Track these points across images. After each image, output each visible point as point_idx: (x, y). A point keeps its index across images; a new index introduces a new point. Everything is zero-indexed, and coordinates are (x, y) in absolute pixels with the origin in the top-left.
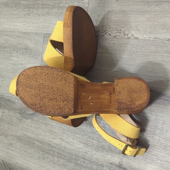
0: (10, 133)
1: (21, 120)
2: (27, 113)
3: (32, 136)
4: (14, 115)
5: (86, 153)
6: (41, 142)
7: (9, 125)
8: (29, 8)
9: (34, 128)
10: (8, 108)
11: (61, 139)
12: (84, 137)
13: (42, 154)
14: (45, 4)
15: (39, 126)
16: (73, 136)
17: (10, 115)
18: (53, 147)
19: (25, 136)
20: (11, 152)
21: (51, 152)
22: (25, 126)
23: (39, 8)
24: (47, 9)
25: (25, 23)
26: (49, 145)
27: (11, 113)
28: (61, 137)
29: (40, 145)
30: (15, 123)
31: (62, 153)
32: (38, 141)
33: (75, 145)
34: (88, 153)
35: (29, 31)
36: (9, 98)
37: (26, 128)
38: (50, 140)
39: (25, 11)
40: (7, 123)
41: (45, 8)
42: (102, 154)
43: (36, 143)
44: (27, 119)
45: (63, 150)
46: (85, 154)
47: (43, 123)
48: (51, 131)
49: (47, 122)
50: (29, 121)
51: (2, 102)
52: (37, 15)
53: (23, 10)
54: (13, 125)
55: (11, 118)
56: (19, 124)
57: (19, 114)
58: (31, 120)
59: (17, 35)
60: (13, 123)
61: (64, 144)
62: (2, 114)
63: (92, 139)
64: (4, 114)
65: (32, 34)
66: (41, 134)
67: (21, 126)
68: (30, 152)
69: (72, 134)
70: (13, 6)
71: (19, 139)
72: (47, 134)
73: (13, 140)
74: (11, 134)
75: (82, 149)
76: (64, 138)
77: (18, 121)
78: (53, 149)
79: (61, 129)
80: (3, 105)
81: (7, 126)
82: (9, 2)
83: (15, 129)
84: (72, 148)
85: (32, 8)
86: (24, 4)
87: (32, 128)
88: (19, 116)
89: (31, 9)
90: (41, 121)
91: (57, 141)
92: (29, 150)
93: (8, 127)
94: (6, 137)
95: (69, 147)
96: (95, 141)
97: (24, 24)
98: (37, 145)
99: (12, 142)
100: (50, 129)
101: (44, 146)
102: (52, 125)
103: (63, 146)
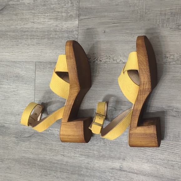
0: (6, 158)
1: (18, 143)
2: (24, 136)
3: (32, 156)
4: (9, 139)
5: (88, 163)
6: (42, 161)
7: (5, 150)
10: (2, 133)
11: (62, 155)
12: (85, 150)
13: (44, 172)
14: (34, 35)
15: (38, 147)
16: (74, 151)
17: (5, 140)
18: (54, 163)
19: (24, 158)
20: (9, 175)
21: (53, 168)
23: (27, 39)
24: (37, 40)
25: (14, 53)
26: (51, 162)
27: (6, 138)
28: (62, 153)
29: (41, 163)
30: (12, 147)
31: (64, 167)
32: (38, 160)
33: (76, 159)
34: (91, 163)
35: (19, 60)
36: (3, 124)
37: (23, 150)
38: (51, 157)
41: (34, 39)
42: (103, 162)
43: (37, 162)
44: (25, 142)
45: (65, 164)
46: (87, 165)
47: (42, 143)
48: (51, 149)
50: (27, 143)
52: (26, 45)
53: (11, 41)
55: (7, 143)
56: (16, 147)
57: (15, 138)
58: (29, 142)
59: (5, 64)
60: (9, 148)
61: (66, 159)
63: (93, 151)
65: (23, 63)
66: (41, 154)
67: (19, 149)
68: (31, 172)
69: (72, 149)
71: (18, 161)
72: (48, 153)
73: (11, 163)
74: (8, 158)
75: (84, 161)
76: (65, 154)
77: (14, 145)
78: (55, 165)
79: (61, 146)
81: (3, 151)
83: (11, 153)
84: (74, 162)
85: (20, 39)
86: (11, 35)
87: (31, 150)
88: (15, 140)
91: (59, 157)
92: (29, 170)
94: (2, 162)
95: (71, 161)
96: (95, 152)
97: (12, 53)
98: (38, 164)
99: (9, 166)
100: (50, 148)
101: (46, 164)
103: (65, 161)
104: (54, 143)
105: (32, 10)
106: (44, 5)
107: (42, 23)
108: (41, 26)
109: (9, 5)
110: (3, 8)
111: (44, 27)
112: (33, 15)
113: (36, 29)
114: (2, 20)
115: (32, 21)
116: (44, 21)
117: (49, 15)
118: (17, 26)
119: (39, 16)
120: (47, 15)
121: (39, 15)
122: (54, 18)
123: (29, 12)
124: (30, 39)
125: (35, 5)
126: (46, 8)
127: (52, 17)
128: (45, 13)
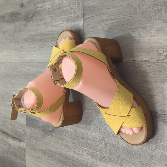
0: (37, 148)
1: (44, 136)
2: (48, 130)
3: (53, 149)
4: (39, 132)
5: (93, 163)
6: (60, 155)
7: (36, 141)
8: (42, 42)
9: (54, 142)
10: (34, 126)
11: (73, 151)
12: (90, 149)
14: (53, 38)
15: (57, 141)
16: (82, 149)
17: (36, 132)
18: (68, 159)
19: (48, 150)
20: (39, 163)
21: (67, 163)
22: (47, 141)
23: (48, 41)
25: (40, 55)
26: (66, 157)
27: (37, 130)
28: (74, 150)
29: (59, 157)
30: (40, 139)
31: (75, 164)
32: (57, 154)
33: (84, 157)
35: (44, 61)
36: (34, 118)
37: (48, 143)
38: (66, 152)
39: (39, 44)
40: (35, 139)
41: (53, 41)
43: (56, 155)
44: (48, 135)
45: (76, 161)
47: (60, 138)
48: (66, 145)
49: (62, 138)
50: (50, 137)
51: (30, 122)
52: (48, 47)
53: (38, 44)
54: (39, 141)
55: (37, 135)
56: (43, 139)
57: (42, 131)
58: (51, 136)
59: (36, 64)
60: (39, 139)
61: (76, 156)
62: (31, 131)
63: (96, 151)
64: (32, 131)
65: (46, 63)
66: (59, 148)
67: (45, 141)
68: (53, 163)
70: (31, 40)
71: (44, 152)
72: (63, 148)
73: (40, 153)
74: (38, 148)
75: (90, 160)
76: (76, 151)
77: (42, 137)
78: (69, 160)
79: (73, 142)
80: (30, 124)
82: (28, 38)
83: (40, 144)
84: (82, 160)
86: (38, 39)
87: (53, 143)
88: (42, 132)
89: (44, 43)
90: (58, 136)
91: (71, 154)
92: (51, 161)
93: (35, 143)
94: (35, 151)
95: (80, 158)
96: (98, 153)
97: (39, 55)
98: (57, 157)
99: (39, 155)
100: (65, 143)
101: (62, 158)
102: (66, 140)
103: (76, 158)
104: (68, 139)
105: (51, 14)
106: (59, 8)
107: (58, 25)
108: (57, 29)
109: (37, 11)
110: (33, 15)
111: (59, 29)
112: (52, 19)
113: (54, 31)
114: (33, 26)
115: (51, 24)
116: (59, 23)
117: (62, 17)
118: (42, 30)
119: (56, 20)
120: (61, 17)
121: (56, 18)
122: (66, 19)
123: (49, 16)
124: (50, 41)
125: (53, 9)
126: (60, 10)
127: (64, 19)
128: (60, 16)
